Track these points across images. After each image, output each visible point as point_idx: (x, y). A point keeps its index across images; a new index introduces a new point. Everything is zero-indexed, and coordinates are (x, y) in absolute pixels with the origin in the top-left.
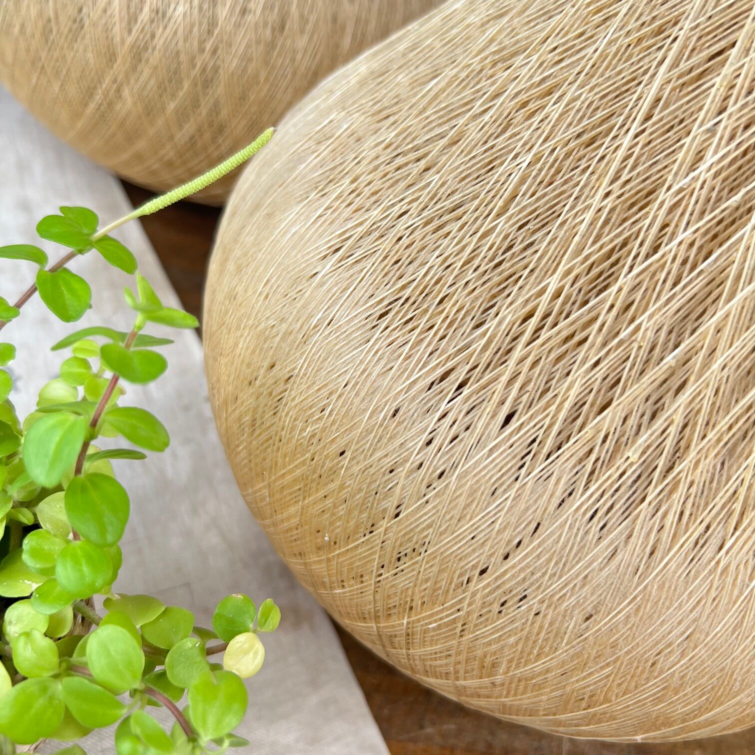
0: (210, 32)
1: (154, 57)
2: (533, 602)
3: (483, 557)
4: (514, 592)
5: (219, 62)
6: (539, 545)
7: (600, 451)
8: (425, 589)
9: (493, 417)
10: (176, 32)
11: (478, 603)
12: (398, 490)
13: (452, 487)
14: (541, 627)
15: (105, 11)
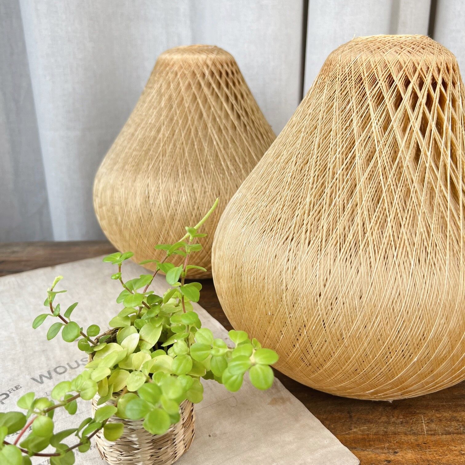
0: (195, 202)
1: (178, 217)
2: (340, 298)
3: (318, 290)
4: (333, 297)
5: (200, 211)
6: (333, 277)
7: (340, 241)
8: (306, 313)
9: (304, 244)
10: (184, 206)
11: (324, 308)
12: (284, 281)
13: (300, 270)
14: (347, 308)
15: (159, 207)
